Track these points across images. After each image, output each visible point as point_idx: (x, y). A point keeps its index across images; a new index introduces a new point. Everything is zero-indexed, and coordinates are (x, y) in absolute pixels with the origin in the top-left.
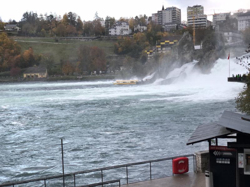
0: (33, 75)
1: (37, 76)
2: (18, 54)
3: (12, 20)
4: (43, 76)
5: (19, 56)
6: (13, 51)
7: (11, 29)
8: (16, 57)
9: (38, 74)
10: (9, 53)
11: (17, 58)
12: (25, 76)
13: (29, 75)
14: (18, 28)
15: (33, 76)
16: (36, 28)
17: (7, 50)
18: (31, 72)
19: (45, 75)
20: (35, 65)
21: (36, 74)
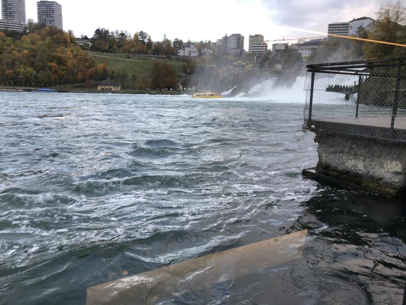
0: (107, 87)
1: (111, 89)
2: (92, 67)
3: (84, 35)
4: (117, 90)
5: (93, 69)
6: (87, 64)
7: (83, 44)
8: (90, 70)
9: (112, 87)
10: (84, 65)
11: (92, 71)
12: (99, 88)
13: (103, 87)
14: (90, 44)
15: (107, 89)
16: (108, 45)
17: (81, 62)
18: (105, 85)
19: (119, 89)
20: (109, 79)
21: (110, 87)
